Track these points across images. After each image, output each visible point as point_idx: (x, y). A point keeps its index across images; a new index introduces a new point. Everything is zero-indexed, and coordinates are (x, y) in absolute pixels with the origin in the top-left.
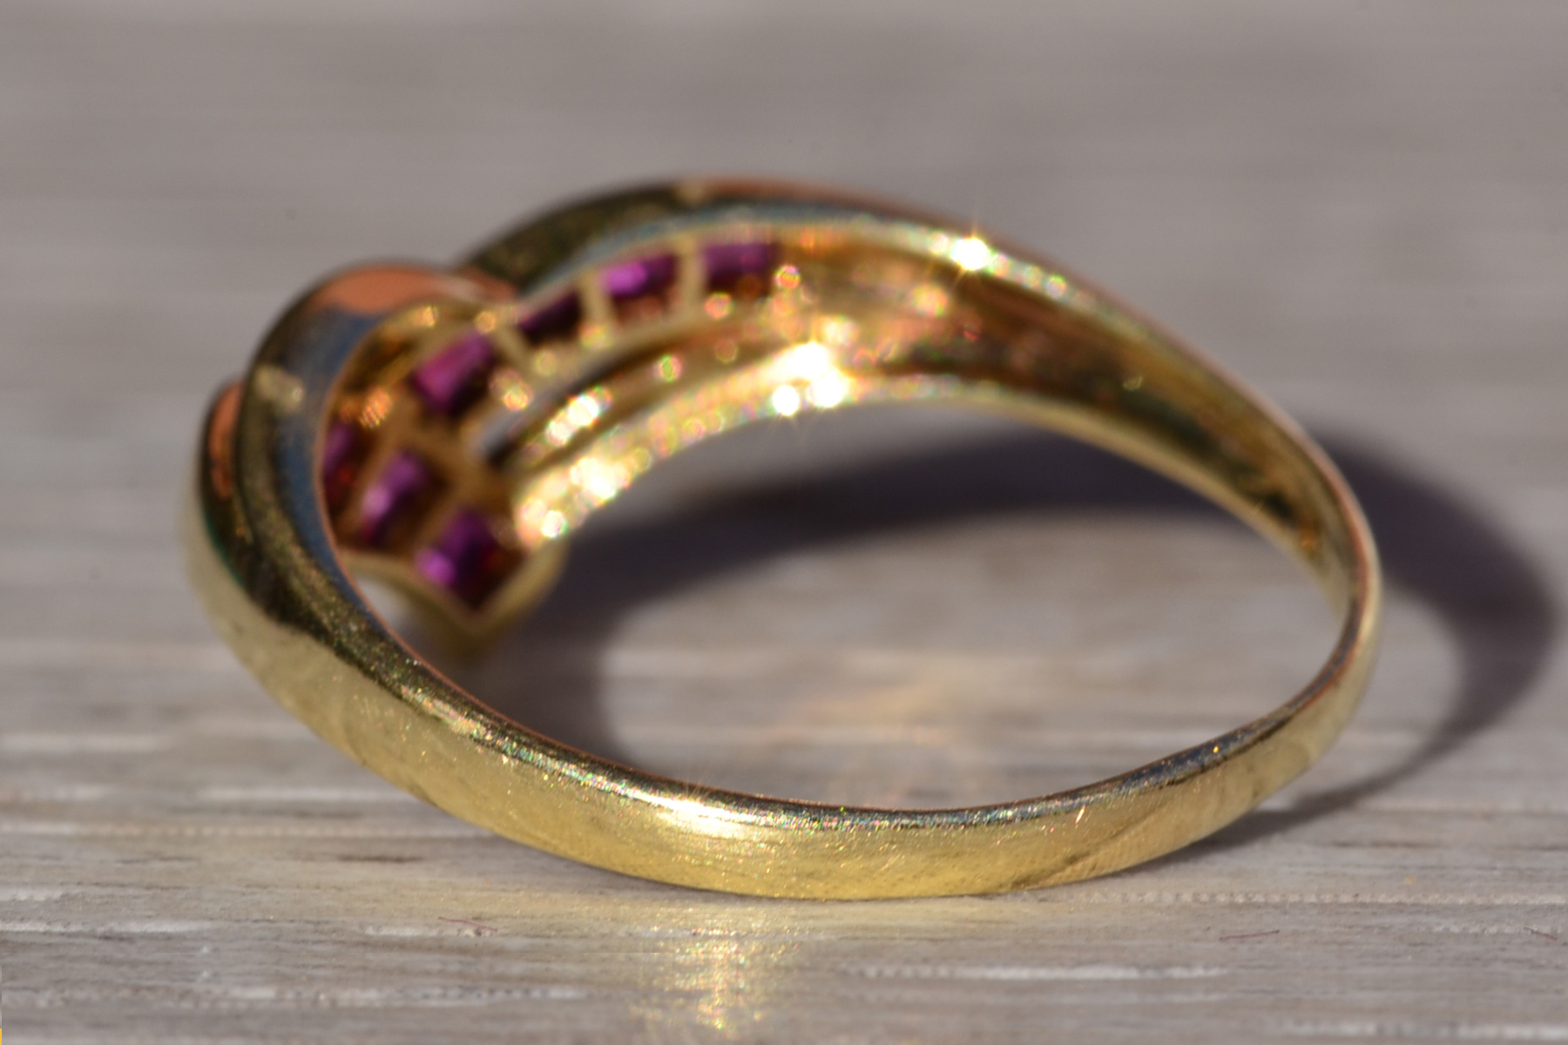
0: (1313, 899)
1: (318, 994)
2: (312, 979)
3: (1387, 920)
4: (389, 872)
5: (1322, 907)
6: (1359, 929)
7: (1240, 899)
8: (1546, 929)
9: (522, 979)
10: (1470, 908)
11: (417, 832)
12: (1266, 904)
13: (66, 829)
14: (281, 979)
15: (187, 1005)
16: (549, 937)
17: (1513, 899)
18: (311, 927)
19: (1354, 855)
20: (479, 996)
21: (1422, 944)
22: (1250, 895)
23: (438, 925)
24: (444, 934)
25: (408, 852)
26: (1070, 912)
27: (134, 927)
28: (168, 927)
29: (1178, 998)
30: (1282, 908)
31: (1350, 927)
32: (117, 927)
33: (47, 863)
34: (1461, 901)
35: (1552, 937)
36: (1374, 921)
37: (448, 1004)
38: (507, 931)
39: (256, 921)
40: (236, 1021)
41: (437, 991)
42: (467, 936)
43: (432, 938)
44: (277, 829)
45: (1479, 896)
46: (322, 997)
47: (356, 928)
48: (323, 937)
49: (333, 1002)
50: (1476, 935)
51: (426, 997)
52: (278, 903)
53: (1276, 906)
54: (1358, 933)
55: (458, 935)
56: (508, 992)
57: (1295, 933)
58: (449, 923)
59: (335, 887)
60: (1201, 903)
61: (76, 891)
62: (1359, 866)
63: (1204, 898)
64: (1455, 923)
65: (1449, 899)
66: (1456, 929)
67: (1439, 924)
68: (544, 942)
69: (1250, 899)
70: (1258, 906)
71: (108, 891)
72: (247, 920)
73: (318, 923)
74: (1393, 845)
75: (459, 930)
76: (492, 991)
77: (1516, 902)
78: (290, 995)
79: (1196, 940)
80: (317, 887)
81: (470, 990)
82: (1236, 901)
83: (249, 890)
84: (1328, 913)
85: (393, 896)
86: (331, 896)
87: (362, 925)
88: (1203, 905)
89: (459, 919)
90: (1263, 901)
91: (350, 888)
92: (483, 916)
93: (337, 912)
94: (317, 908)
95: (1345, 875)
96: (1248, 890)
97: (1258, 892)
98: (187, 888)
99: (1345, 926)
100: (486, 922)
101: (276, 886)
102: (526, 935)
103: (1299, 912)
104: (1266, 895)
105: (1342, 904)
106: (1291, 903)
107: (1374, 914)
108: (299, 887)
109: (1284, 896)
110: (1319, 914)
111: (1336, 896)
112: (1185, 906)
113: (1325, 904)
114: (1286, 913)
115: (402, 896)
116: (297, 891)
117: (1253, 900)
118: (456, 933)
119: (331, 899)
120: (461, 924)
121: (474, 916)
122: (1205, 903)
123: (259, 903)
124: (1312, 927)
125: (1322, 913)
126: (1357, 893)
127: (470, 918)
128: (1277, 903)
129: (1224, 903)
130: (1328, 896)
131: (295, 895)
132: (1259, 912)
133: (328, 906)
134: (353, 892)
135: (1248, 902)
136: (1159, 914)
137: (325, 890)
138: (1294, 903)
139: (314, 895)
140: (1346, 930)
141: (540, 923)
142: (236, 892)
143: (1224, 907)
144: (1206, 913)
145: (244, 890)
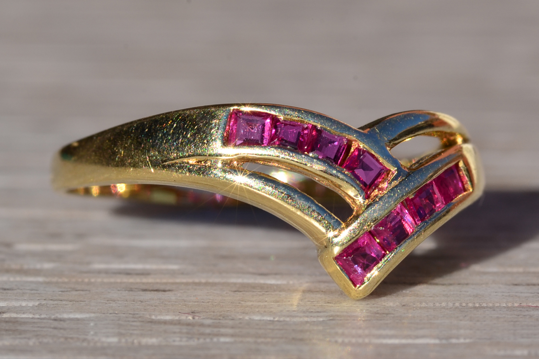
0: (504, 305)
1: (134, 340)
3: (532, 313)
4: (160, 295)
5: (508, 308)
6: (521, 316)
7: (477, 305)
9: (209, 334)
11: (171, 281)
12: (487, 307)
13: (40, 279)
14: (120, 335)
15: (85, 344)
16: (220, 319)
18: (131, 316)
19: (519, 289)
22: (481, 304)
23: (179, 315)
24: (181, 318)
25: (168, 288)
26: (414, 310)
27: (65, 316)
28: (78, 316)
29: (454, 341)
30: (493, 308)
31: (518, 315)
32: (59, 316)
33: (33, 292)
36: (527, 313)
37: (183, 343)
38: (204, 317)
39: (111, 314)
40: (103, 350)
41: (178, 339)
42: (189, 319)
43: (177, 320)
44: (119, 279)
47: (148, 316)
48: (135, 320)
49: (140, 343)
51: (174, 341)
52: (119, 307)
53: (490, 308)
54: (521, 318)
56: (205, 339)
57: (498, 318)
58: (183, 314)
59: (140, 301)
60: (463, 306)
61: (44, 302)
62: (522, 293)
63: (464, 304)
68: (218, 321)
69: (481, 305)
70: (484, 308)
71: (56, 302)
72: (107, 313)
73: (134, 314)
74: (534, 285)
75: (187, 317)
76: (198, 339)
78: (123, 340)
79: (461, 320)
80: (134, 301)
81: (191, 338)
82: (476, 305)
83: (108, 302)
84: (510, 310)
85: (162, 304)
86: (139, 304)
87: (150, 315)
88: (463, 307)
89: (186, 313)
90: (486, 306)
91: (146, 301)
92: (195, 312)
93: (141, 310)
94: (134, 309)
95: (516, 296)
96: (480, 302)
97: (484, 303)
98: (85, 301)
99: (516, 315)
100: (196, 314)
101: (118, 301)
102: (211, 319)
103: (499, 310)
104: (487, 304)
105: (515, 307)
106: (496, 307)
107: (527, 310)
108: (127, 301)
109: (493, 304)
110: (506, 310)
111: (513, 304)
112: (457, 308)
113: (509, 307)
114: (494, 310)
115: (165, 304)
116: (126, 302)
117: (482, 305)
118: (185, 318)
119: (139, 305)
120: (187, 314)
121: (192, 312)
122: (464, 306)
123: (112, 307)
124: (504, 316)
125: (508, 310)
126: (521, 303)
127: (190, 312)
128: (491, 307)
129: (471, 306)
130: (510, 304)
131: (125, 304)
132: (484, 310)
133: (138, 308)
134: (147, 303)
135: (480, 306)
136: (447, 311)
137: (136, 302)
138: (497, 306)
139: (132, 304)
140: (516, 316)
141: (217, 314)
142: (103, 303)
143: (471, 308)
144: (465, 310)
145: (106, 302)
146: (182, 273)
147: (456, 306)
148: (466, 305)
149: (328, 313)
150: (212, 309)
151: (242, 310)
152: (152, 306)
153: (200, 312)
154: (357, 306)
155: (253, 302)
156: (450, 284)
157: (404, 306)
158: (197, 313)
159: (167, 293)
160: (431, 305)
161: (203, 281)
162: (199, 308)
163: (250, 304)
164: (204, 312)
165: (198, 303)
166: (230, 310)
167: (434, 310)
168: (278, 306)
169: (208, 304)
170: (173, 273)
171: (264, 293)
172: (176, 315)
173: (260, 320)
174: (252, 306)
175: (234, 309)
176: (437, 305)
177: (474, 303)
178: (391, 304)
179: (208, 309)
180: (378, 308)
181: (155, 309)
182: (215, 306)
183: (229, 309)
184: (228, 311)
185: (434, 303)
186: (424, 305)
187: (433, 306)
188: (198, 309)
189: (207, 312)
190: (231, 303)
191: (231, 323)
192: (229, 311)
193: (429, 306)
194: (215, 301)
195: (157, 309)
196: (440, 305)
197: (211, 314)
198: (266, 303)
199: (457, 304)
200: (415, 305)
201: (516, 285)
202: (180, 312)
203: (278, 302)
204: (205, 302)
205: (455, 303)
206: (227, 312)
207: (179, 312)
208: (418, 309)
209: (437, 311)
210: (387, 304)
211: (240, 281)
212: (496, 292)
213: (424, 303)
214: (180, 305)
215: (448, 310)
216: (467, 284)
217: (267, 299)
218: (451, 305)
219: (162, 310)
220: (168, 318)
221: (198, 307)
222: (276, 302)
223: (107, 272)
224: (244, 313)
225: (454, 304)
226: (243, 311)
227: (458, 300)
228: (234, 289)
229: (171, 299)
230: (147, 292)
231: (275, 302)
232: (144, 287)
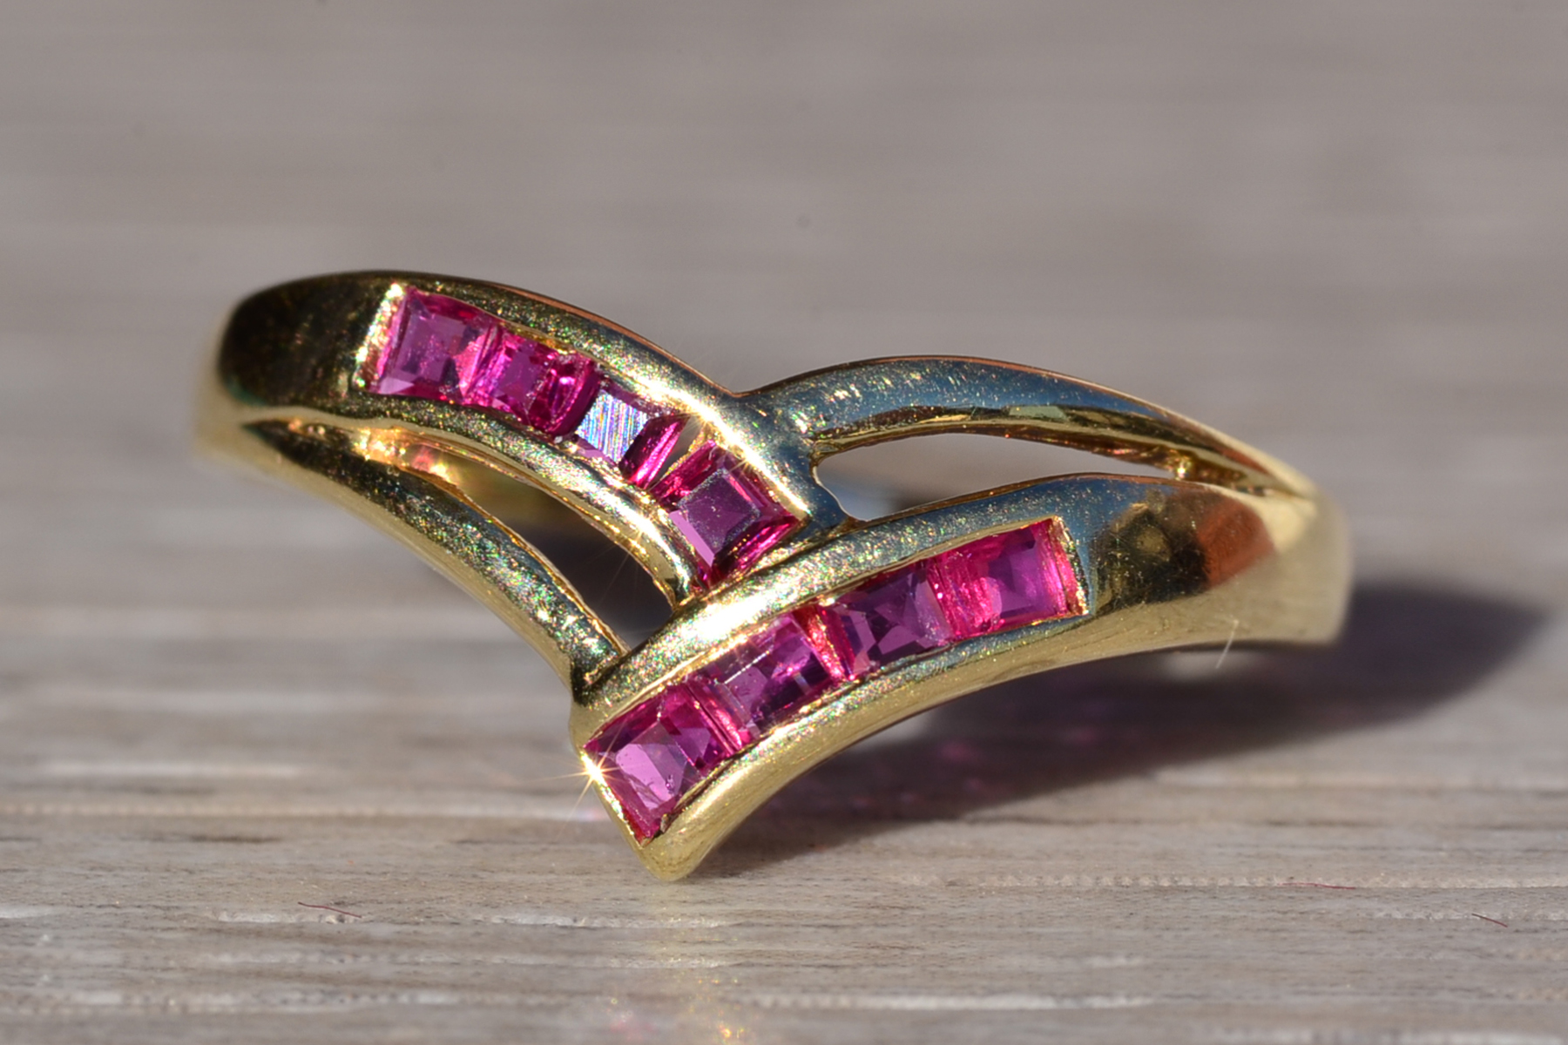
0: (1244, 883)
1: (167, 999)
2: (160, 982)
3: (1324, 905)
4: (245, 852)
5: (1254, 891)
6: (1294, 915)
7: (1165, 883)
8: (1496, 916)
9: (384, 982)
10: (1415, 893)
11: (275, 810)
12: (1194, 888)
14: (127, 983)
15: (25, 1011)
16: (417, 924)
17: (1461, 883)
18: (160, 912)
19: (1288, 835)
20: (342, 1001)
21: (1362, 931)
22: (1176, 879)
23: (298, 910)
24: (303, 920)
25: (266, 831)
26: (981, 897)
28: (6, 913)
30: (1211, 892)
31: (1285, 913)
34: (1404, 885)
35: (1503, 924)
36: (1309, 906)
38: (372, 917)
39: (100, 907)
40: (78, 1028)
42: (329, 923)
43: (292, 925)
44: (124, 807)
45: (1424, 879)
46: (172, 1002)
47: (209, 915)
48: (172, 924)
49: (184, 1008)
50: (1420, 921)
51: (285, 1002)
52: (124, 886)
53: (1204, 890)
54: (1293, 919)
55: (319, 922)
56: (374, 996)
57: (1225, 919)
58: (311, 908)
59: (186, 870)
60: (1123, 886)
62: (1293, 847)
63: (1127, 881)
64: (1398, 909)
65: (1390, 883)
66: (1398, 915)
67: (1380, 910)
68: (412, 929)
69: (1176, 882)
70: (1185, 890)
72: (91, 905)
73: (168, 908)
74: (1330, 824)
75: (321, 916)
76: (356, 996)
77: (1463, 886)
78: (137, 1000)
79: (1118, 927)
80: (168, 870)
81: (332, 994)
82: (1161, 884)
83: (94, 872)
84: (1261, 898)
85: (249, 879)
86: (181, 880)
87: (215, 912)
88: (1125, 889)
89: (321, 905)
90: (1191, 884)
91: (201, 871)
92: (346, 901)
93: (188, 897)
94: (167, 892)
95: (1278, 856)
96: (1173, 873)
97: (1185, 875)
98: (26, 871)
99: (1279, 912)
100: (349, 907)
101: (122, 869)
102: (393, 922)
103: (1229, 896)
104: (1194, 878)
105: (1276, 887)
106: (1220, 887)
107: (1311, 898)
108: (146, 869)
109: (1212, 879)
110: (1250, 898)
111: (1269, 879)
112: (1105, 890)
113: (1257, 887)
114: (1215, 898)
115: (259, 879)
116: (146, 874)
117: (1180, 884)
118: (317, 920)
119: (182, 882)
120: (322, 909)
121: (337, 901)
122: (1127, 887)
123: (103, 887)
124: (1243, 913)
125: (1254, 898)
126: (1292, 876)
127: (332, 902)
128: (1205, 887)
129: (1148, 886)
130: (1261, 879)
131: (143, 878)
132: (1186, 896)
133: (179, 890)
134: (206, 875)
135: (1174, 885)
136: (1078, 899)
137: (175, 873)
138: (1223, 887)
139: (163, 878)
140: (1280, 916)
141: (408, 908)
142: (79, 875)
143: (1147, 891)
144: (1129, 897)
145: (88, 872)
146: (308, 789)
147: (1105, 884)
148: (1131, 882)
149: (730, 905)
150: (396, 893)
151: (483, 895)
152: (220, 884)
153: (360, 902)
154: (816, 886)
155: (514, 872)
156: (1087, 823)
157: (952, 884)
158: (352, 904)
159: (264, 846)
160: (1031, 881)
161: (369, 811)
162: (356, 890)
163: (504, 878)
164: (372, 901)
165: (355, 876)
166: (447, 897)
167: (1039, 897)
168: (587, 885)
169: (382, 879)
170: (281, 790)
171: (544, 846)
172: (288, 912)
173: (535, 926)
174: (512, 884)
175: (460, 892)
176: (1050, 881)
177: (1156, 878)
178: (915, 880)
179: (383, 894)
180: (876, 891)
181: (229, 893)
182: (405, 886)
183: (444, 895)
184: (441, 898)
185: (1041, 878)
186: (1010, 881)
187: (1036, 884)
188: (355, 892)
189: (381, 903)
190: (451, 875)
191: (449, 932)
192: (444, 901)
193: (1024, 885)
194: (405, 871)
195: (235, 892)
196: (1057, 882)
197: (392, 909)
198: (552, 877)
199: (1107, 881)
200: (984, 881)
201: (1279, 824)
202: (301, 901)
203: (587, 873)
204: (374, 874)
205: (1102, 878)
206: (438, 903)
207: (300, 903)
208: (993, 893)
209: (1050, 899)
210: (904, 879)
211: (475, 811)
212: (1219, 846)
213: (1010, 877)
214: (302, 883)
215: (1080, 897)
216: (1137, 822)
217: (553, 865)
218: (1088, 881)
219: (248, 895)
220: (267, 919)
221: (354, 887)
222: (582, 874)
223: (90, 787)
224: (487, 905)
225: (1098, 879)
226: (485, 898)
227: (1109, 869)
228: (460, 835)
229: (274, 864)
230: (206, 845)
231: (578, 875)
232: (199, 829)
